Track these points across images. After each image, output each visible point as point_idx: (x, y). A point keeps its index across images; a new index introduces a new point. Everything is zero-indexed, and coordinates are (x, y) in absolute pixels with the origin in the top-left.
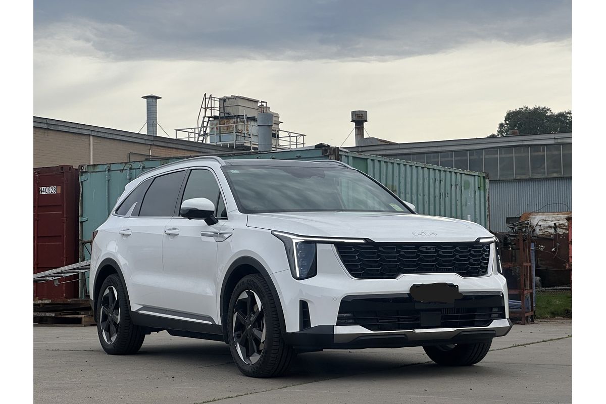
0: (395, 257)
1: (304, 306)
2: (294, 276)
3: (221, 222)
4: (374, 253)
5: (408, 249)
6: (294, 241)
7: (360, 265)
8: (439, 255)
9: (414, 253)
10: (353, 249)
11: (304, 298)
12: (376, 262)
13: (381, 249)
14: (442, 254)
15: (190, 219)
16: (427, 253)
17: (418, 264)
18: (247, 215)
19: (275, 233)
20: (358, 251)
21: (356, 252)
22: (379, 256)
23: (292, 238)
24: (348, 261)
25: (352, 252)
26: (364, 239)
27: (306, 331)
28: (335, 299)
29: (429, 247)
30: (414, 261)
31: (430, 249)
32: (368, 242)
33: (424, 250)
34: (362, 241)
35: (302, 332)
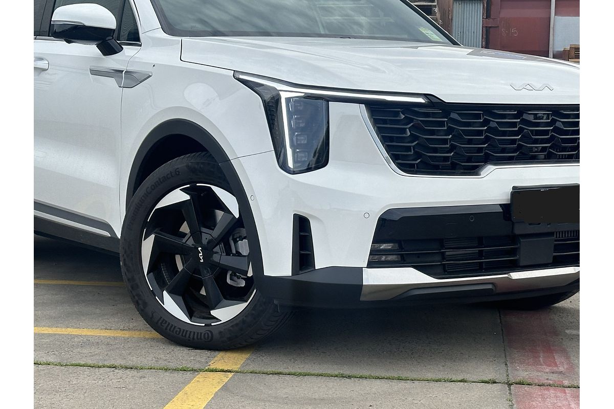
0: (479, 133)
1: (302, 226)
2: (283, 166)
3: (128, 51)
4: (441, 124)
5: (504, 116)
6: (284, 96)
7: (414, 147)
8: (557, 130)
9: (514, 125)
10: (403, 116)
11: (303, 212)
12: (445, 141)
13: (454, 116)
14: (562, 127)
15: (69, 42)
16: (538, 125)
17: (520, 146)
18: (179, 39)
19: (241, 77)
20: (411, 120)
21: (408, 120)
22: (450, 131)
23: (278, 89)
24: (391, 139)
25: (398, 122)
26: (425, 96)
27: (304, 277)
28: (367, 215)
29: (540, 113)
30: (513, 142)
31: (542, 119)
32: (433, 102)
33: (531, 118)
34: (421, 100)
35: (296, 278)
